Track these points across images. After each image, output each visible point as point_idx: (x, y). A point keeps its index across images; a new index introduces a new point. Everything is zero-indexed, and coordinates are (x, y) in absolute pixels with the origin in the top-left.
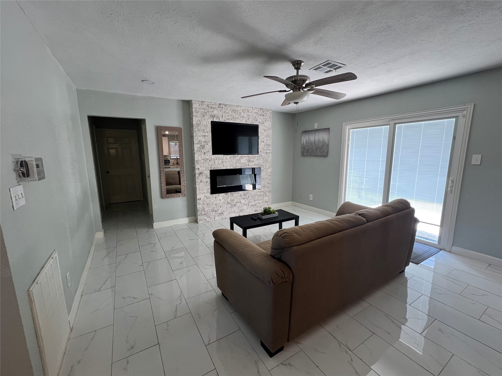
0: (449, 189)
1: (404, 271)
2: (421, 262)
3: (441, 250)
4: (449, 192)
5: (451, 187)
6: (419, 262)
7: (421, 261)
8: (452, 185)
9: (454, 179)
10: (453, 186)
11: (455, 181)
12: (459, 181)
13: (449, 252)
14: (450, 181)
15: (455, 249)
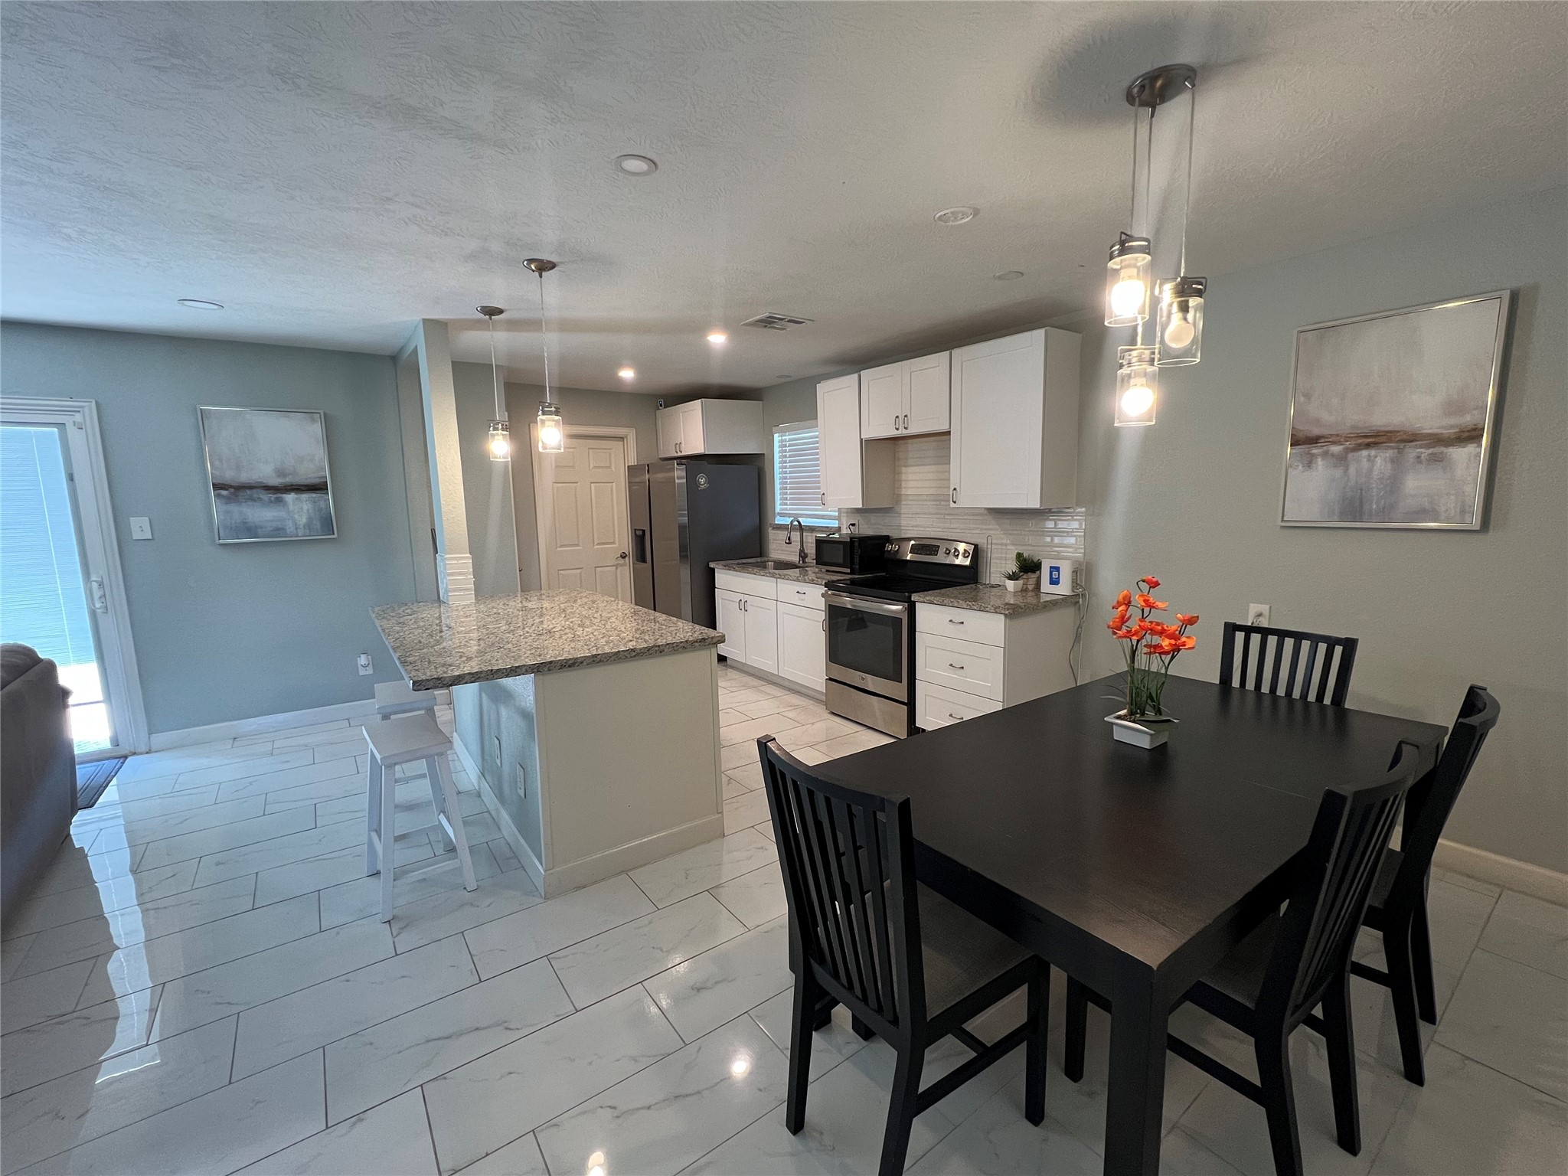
0: (98, 605)
1: (69, 835)
2: (98, 798)
3: (126, 757)
4: (98, 611)
5: (100, 598)
6: (93, 801)
7: (96, 796)
8: (102, 593)
9: (102, 579)
10: (104, 595)
11: (106, 582)
12: (117, 576)
13: (147, 753)
14: (95, 585)
15: (158, 739)
